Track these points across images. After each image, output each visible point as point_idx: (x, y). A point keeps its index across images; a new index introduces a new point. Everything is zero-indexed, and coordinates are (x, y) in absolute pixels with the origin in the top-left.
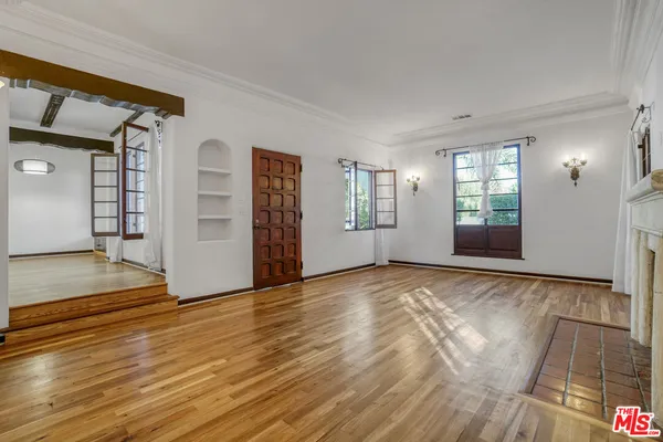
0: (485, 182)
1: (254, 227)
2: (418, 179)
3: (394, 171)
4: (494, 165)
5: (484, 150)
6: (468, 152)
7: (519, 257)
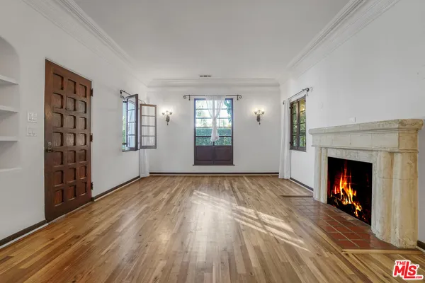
0: (215, 119)
1: (46, 151)
2: (171, 114)
3: (155, 106)
4: (220, 109)
5: (214, 100)
6: (205, 99)
7: (231, 164)
